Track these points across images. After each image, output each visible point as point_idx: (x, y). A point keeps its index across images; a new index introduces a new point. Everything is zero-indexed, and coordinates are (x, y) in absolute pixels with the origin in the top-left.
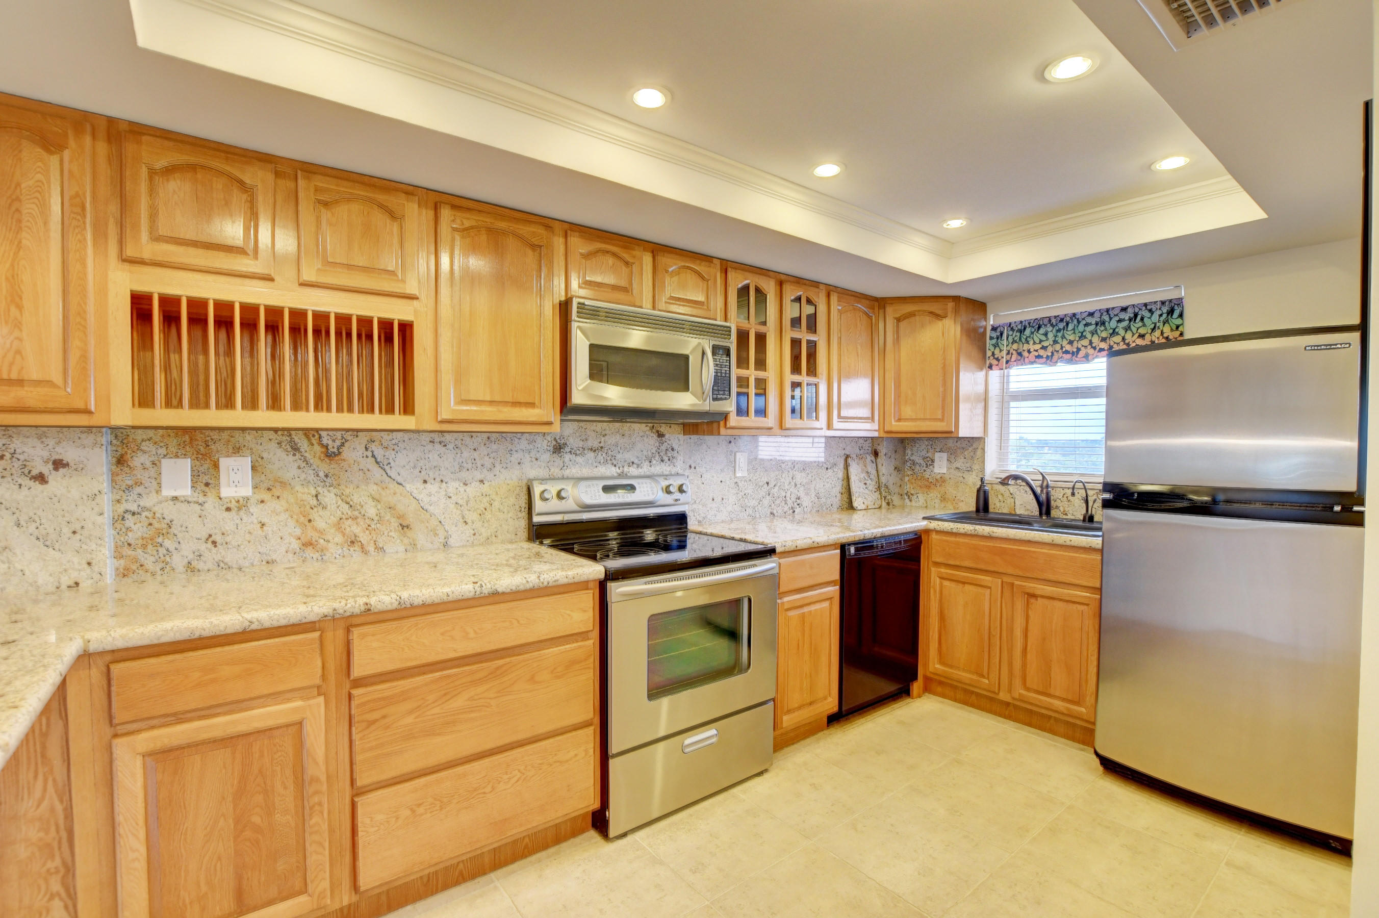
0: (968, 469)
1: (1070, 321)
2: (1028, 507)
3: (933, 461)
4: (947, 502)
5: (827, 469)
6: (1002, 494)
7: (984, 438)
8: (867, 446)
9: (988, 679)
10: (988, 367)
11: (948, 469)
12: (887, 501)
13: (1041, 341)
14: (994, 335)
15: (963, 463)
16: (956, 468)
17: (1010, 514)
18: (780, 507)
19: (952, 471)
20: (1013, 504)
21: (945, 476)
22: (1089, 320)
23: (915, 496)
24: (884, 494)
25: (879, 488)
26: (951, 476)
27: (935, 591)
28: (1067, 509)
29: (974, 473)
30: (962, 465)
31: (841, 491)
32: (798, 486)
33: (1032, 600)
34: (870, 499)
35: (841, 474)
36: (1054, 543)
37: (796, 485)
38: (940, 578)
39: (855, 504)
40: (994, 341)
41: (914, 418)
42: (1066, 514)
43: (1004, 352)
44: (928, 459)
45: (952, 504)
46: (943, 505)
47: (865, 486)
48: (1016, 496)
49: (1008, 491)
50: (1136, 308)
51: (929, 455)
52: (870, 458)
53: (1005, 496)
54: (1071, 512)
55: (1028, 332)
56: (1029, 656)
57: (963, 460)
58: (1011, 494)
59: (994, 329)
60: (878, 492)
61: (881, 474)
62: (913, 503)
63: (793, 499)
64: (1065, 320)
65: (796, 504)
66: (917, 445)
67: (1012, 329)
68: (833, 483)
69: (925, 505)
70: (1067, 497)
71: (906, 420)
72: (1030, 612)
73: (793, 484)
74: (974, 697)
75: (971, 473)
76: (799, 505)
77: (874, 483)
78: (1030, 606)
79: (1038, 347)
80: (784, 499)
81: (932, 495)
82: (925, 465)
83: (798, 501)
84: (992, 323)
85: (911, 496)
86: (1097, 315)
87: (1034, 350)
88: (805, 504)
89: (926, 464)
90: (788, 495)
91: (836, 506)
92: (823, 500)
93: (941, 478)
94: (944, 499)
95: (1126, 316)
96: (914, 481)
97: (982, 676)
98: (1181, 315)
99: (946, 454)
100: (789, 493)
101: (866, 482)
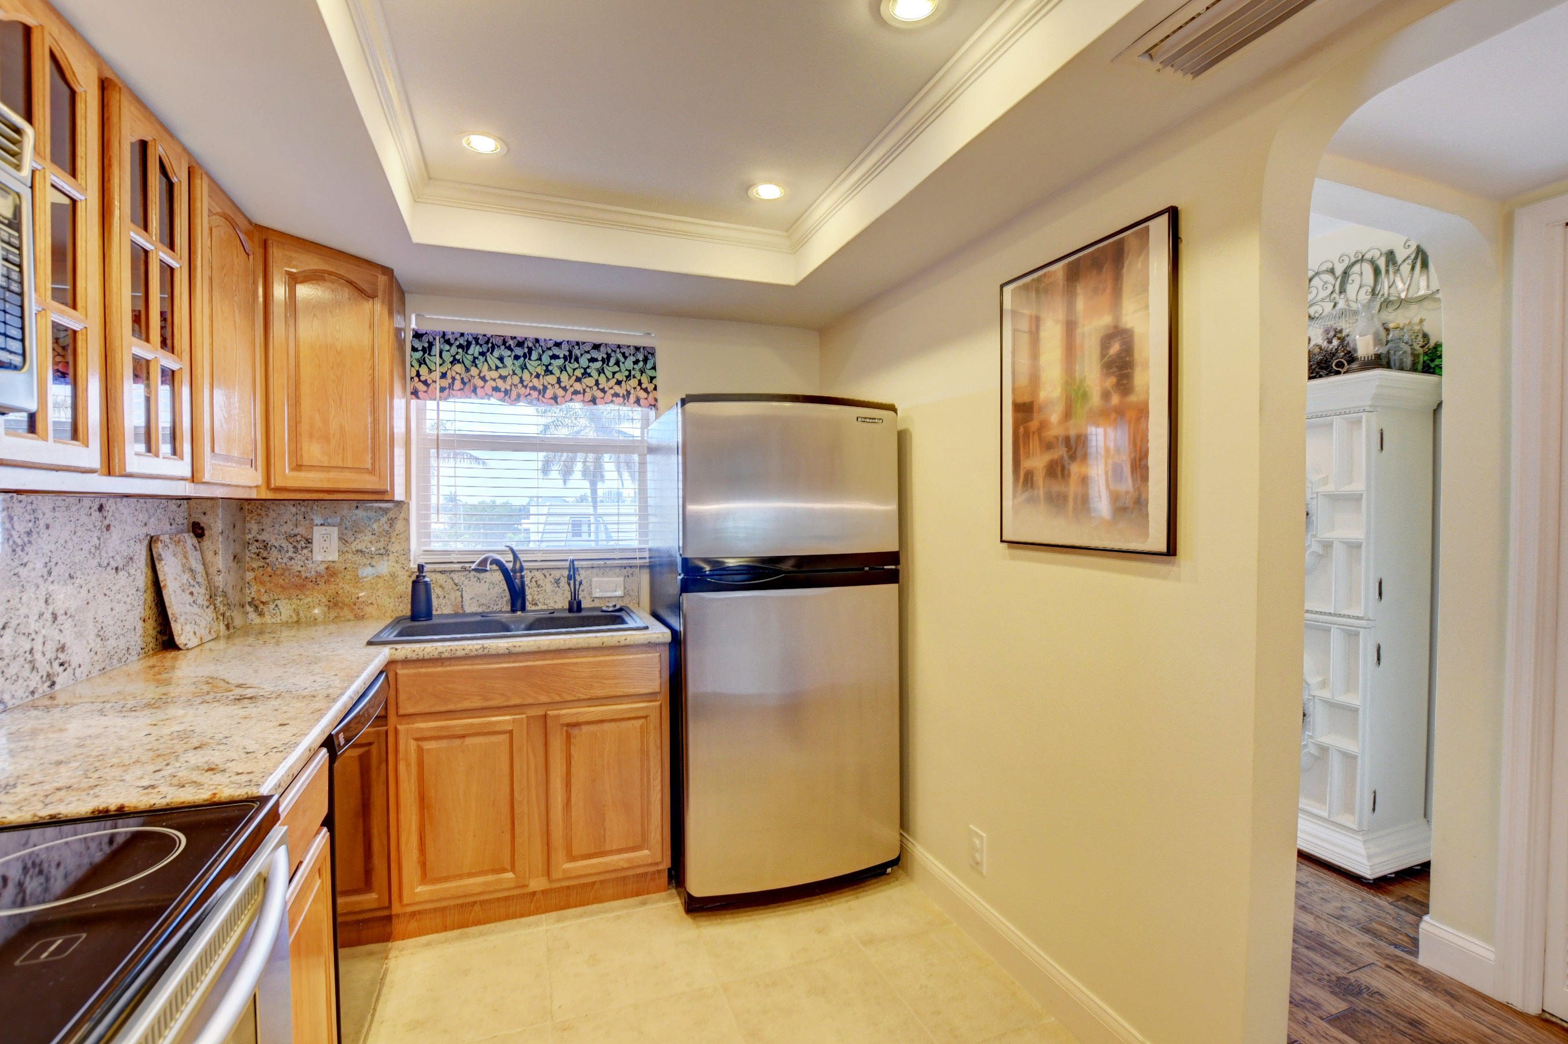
0: (381, 552)
1: (533, 348)
2: (483, 601)
3: (309, 542)
4: (342, 608)
5: (117, 569)
6: (441, 586)
7: (408, 504)
8: (181, 516)
9: (514, 873)
10: (412, 393)
11: (342, 553)
12: (226, 623)
13: (497, 368)
14: (418, 345)
15: (371, 542)
16: (357, 551)
17: (456, 615)
18: (21, 681)
19: (350, 556)
20: (460, 599)
21: (336, 565)
22: (556, 351)
23: (272, 606)
24: (222, 609)
25: (212, 598)
26: (348, 566)
27: (408, 765)
28: (536, 597)
29: (392, 557)
30: (369, 545)
31: (143, 615)
32: (61, 618)
33: (575, 731)
34: (203, 624)
35: (140, 576)
36: (604, 645)
37: (55, 617)
38: (416, 739)
39: (180, 640)
40: (419, 355)
41: (327, 465)
42: (536, 604)
43: (436, 375)
44: (299, 538)
45: (352, 610)
46: (333, 614)
47: (190, 599)
48: (462, 586)
49: (450, 580)
50: (608, 348)
51: (301, 530)
52: (190, 539)
53: (446, 589)
54: (542, 600)
55: (475, 350)
56: (574, 813)
57: (369, 537)
58: (456, 585)
59: (417, 335)
60: (212, 607)
61: (213, 570)
62: (268, 619)
63: (51, 655)
64: (526, 345)
65: (56, 664)
66: (272, 514)
67: (448, 342)
68: (128, 600)
69: (295, 618)
70: (536, 581)
71: (312, 468)
72: (573, 752)
73: (48, 616)
74: (477, 908)
75: (385, 558)
76: (62, 664)
77: (202, 591)
78: (572, 740)
79: (495, 374)
80: (29, 657)
81: (310, 600)
82: (291, 549)
83: (63, 657)
84: (413, 326)
85: (261, 606)
86: (565, 346)
87: (491, 379)
88: (75, 662)
89: (295, 547)
90: (38, 647)
91: (135, 649)
92: (112, 643)
93: (327, 568)
94: (336, 604)
95: (599, 355)
96: (267, 579)
97: (504, 870)
98: (654, 368)
99: (336, 529)
100: (39, 640)
101: (192, 589)
